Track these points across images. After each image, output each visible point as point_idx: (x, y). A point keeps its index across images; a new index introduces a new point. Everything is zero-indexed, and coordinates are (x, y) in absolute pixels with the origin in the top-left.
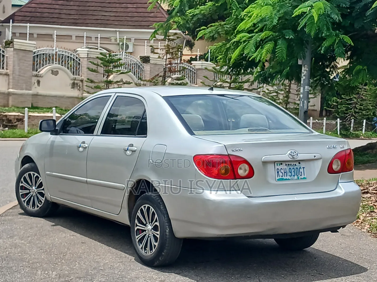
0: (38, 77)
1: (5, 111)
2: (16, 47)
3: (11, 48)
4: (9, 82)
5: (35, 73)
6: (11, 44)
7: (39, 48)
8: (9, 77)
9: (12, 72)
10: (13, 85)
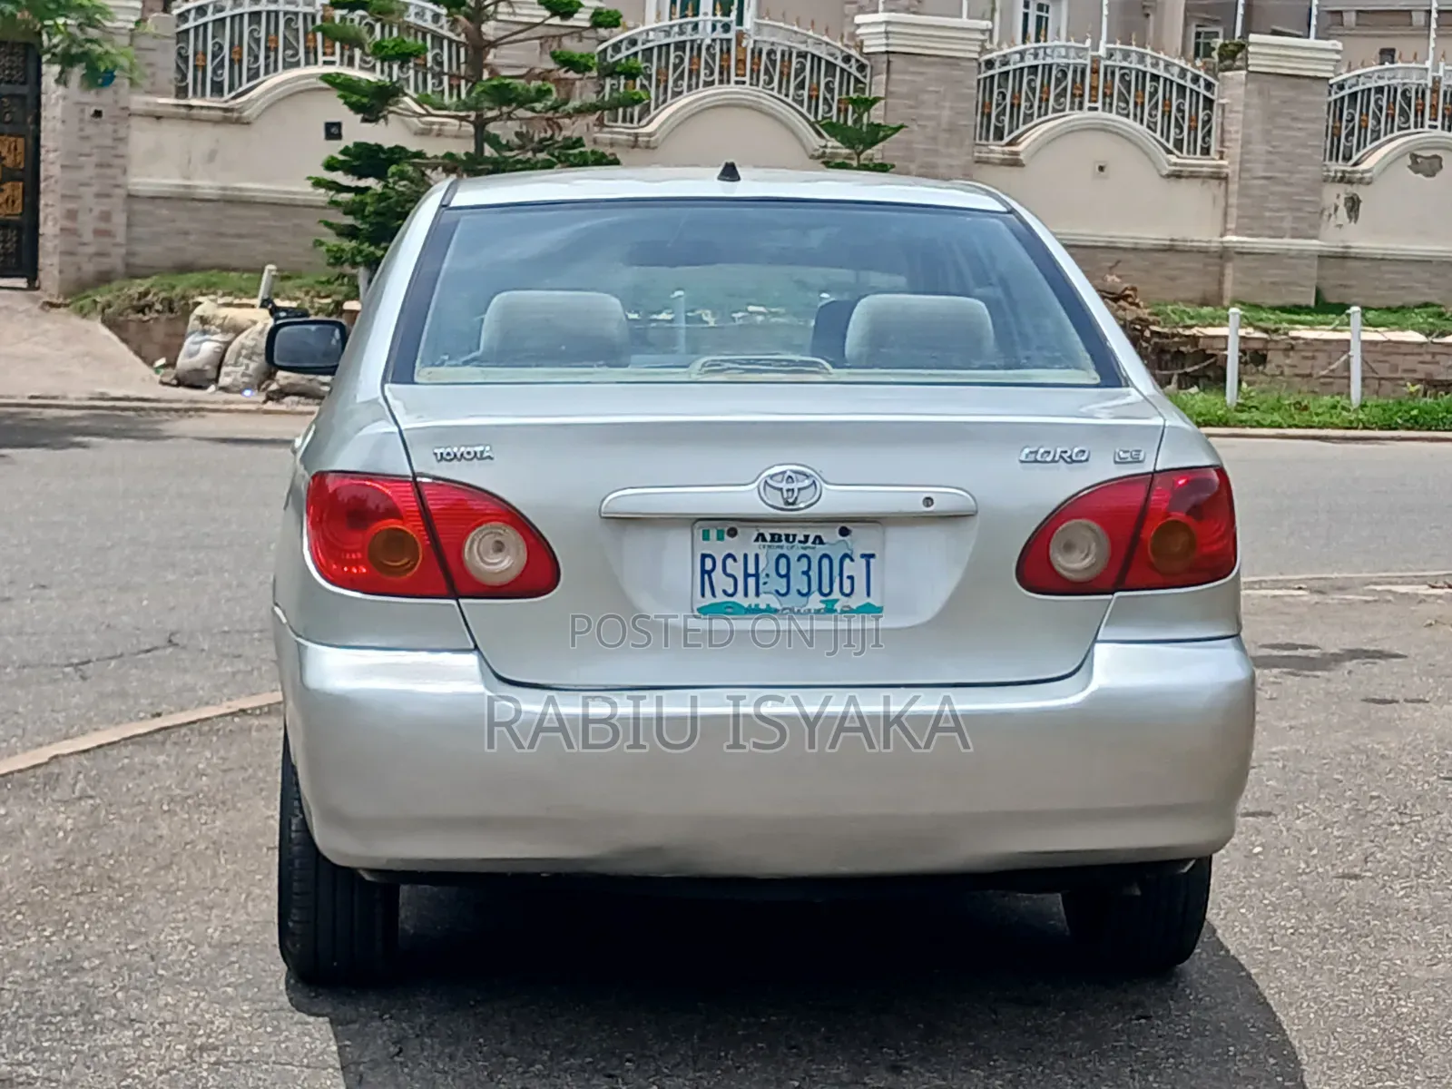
0: (1350, 182)
1: (1189, 322)
2: (1256, 63)
3: (1239, 68)
4: (1227, 206)
5: (1339, 166)
6: (1239, 56)
7: (1363, 66)
8: (1227, 183)
9: (1237, 167)
10: (1239, 217)
